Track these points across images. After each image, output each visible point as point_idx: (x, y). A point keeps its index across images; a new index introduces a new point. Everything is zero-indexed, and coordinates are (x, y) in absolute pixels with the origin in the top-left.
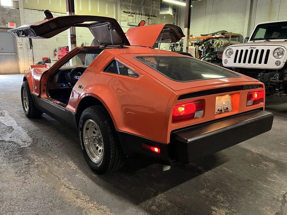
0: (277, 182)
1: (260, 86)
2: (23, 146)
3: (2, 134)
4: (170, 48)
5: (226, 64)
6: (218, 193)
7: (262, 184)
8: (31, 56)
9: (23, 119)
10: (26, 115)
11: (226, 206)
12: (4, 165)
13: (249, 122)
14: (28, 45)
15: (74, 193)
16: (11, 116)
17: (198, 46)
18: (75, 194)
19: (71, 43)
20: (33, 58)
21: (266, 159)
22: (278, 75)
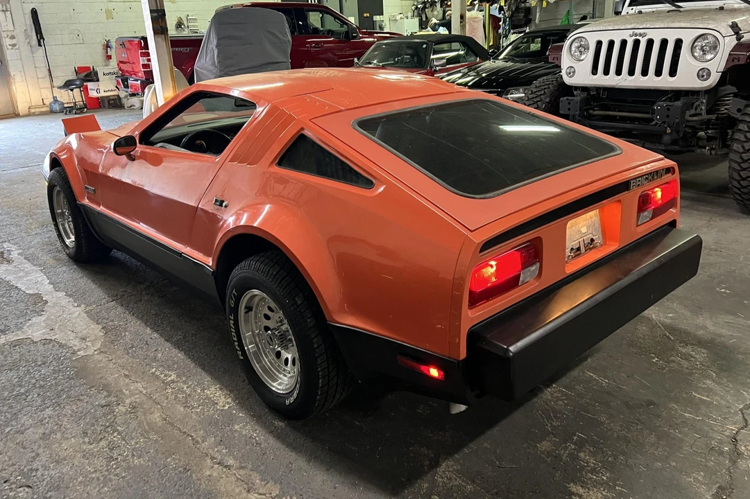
0: (717, 401)
1: (669, 170)
2: (81, 353)
3: (20, 321)
4: (416, 14)
5: (570, 77)
6: (581, 445)
7: (681, 411)
8: (43, 65)
9: (64, 268)
10: (68, 255)
11: (603, 480)
12: (49, 412)
13: (645, 272)
14: (32, 36)
15: (239, 477)
16: (29, 260)
17: (490, 5)
18: (243, 481)
19: (154, 34)
20: (49, 70)
21: (687, 338)
22: (704, 101)
